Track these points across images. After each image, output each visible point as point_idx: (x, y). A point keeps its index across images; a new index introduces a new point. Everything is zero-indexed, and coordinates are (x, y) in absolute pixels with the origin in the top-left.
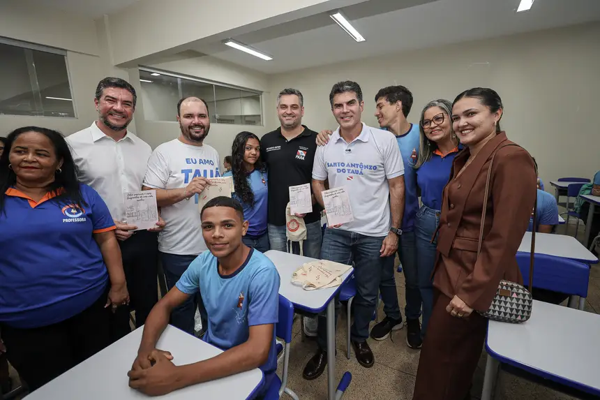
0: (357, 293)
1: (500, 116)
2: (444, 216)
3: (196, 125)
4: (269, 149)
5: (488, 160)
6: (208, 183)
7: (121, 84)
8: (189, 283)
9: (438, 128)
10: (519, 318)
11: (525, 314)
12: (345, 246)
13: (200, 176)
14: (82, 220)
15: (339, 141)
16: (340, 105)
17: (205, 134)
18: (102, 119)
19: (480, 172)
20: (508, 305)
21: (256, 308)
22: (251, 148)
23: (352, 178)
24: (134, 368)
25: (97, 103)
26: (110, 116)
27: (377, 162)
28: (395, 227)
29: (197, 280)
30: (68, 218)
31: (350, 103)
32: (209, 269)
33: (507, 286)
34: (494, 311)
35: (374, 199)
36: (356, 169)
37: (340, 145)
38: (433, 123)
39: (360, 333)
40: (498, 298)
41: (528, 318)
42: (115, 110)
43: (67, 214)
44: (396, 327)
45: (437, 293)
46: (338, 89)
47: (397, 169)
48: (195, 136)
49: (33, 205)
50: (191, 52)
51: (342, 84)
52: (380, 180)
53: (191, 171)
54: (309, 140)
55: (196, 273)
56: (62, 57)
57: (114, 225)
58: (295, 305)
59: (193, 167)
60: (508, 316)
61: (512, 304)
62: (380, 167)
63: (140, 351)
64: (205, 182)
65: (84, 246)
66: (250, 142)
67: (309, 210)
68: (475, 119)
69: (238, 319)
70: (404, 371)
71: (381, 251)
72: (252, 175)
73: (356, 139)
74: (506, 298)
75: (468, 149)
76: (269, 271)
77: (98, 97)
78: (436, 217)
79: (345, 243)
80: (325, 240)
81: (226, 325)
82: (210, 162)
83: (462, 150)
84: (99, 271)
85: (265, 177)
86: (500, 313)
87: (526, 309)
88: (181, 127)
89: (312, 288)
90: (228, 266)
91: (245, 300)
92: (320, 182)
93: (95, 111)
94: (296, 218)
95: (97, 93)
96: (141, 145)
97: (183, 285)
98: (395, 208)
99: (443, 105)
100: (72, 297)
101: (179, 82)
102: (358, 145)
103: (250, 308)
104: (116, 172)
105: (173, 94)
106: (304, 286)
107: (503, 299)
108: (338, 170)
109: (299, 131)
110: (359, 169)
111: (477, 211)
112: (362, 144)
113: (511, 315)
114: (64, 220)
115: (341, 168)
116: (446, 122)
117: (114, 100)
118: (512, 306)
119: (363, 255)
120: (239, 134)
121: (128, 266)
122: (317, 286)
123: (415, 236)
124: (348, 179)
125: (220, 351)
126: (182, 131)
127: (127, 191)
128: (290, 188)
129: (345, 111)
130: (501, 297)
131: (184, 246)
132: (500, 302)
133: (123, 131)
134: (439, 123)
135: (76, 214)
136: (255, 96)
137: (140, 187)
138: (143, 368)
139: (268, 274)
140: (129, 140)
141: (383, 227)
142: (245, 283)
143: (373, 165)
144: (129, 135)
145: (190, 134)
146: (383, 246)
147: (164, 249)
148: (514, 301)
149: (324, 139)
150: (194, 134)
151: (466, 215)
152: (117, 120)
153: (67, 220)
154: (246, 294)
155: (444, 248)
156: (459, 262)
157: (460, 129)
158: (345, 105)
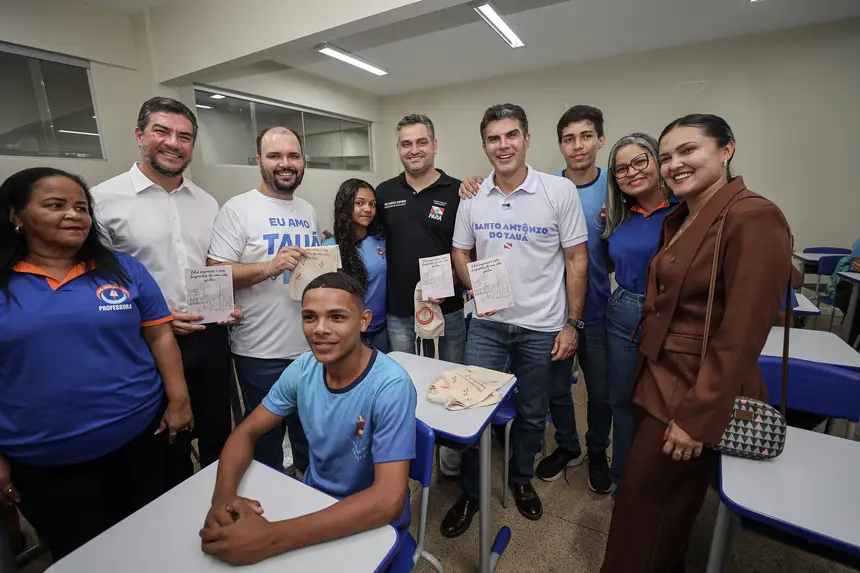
0: (518, 414)
1: (731, 151)
2: (650, 303)
3: (285, 170)
4: (389, 205)
5: (716, 221)
6: (303, 255)
7: (176, 108)
8: (282, 400)
9: (639, 176)
10: (765, 452)
11: (776, 447)
12: (502, 345)
13: (290, 244)
14: (126, 307)
15: (493, 191)
16: (496, 138)
17: (298, 182)
18: (147, 159)
19: (705, 239)
20: (749, 433)
21: (384, 437)
22: (363, 202)
23: (511, 245)
24: (207, 525)
25: (139, 136)
26: (160, 154)
27: (548, 223)
28: (573, 317)
29: (293, 395)
30: (106, 304)
31: (510, 135)
32: (310, 380)
33: (747, 405)
34: (727, 442)
35: (544, 276)
36: (518, 233)
37: (494, 197)
38: (631, 169)
39: (523, 470)
40: (733, 422)
41: (779, 452)
42: (167, 146)
43: (105, 299)
44: (572, 463)
45: (641, 414)
46: (493, 115)
47: (576, 233)
48: (283, 185)
49: (54, 286)
50: (268, 63)
51: (499, 108)
52: (552, 249)
53: (277, 236)
54: (448, 190)
55: (292, 386)
56: (83, 71)
57: (170, 314)
58: (436, 432)
59: (280, 231)
60: (748, 449)
61: (754, 432)
62: (553, 229)
63: (215, 500)
64: (298, 254)
65: (131, 347)
66: (362, 194)
67: (450, 292)
68: (695, 157)
69: (357, 452)
70: (586, 526)
71: (553, 352)
72: (364, 242)
73: (518, 189)
74: (745, 422)
75: (685, 203)
76: (401, 384)
77: (142, 126)
78: (640, 305)
79: (501, 340)
80: (471, 336)
81: (337, 462)
82: (304, 224)
83: (675, 204)
84: (150, 383)
85: (381, 246)
86: (736, 444)
87: (777, 439)
88: (263, 171)
89: (458, 407)
90: (340, 375)
91: (367, 425)
92: (465, 251)
93: (137, 146)
94: (429, 305)
95: (140, 119)
96: (204, 199)
97: (272, 404)
98: (573, 290)
99: (642, 141)
100: (115, 422)
101: (252, 107)
102: (520, 198)
103: (375, 436)
104: (170, 238)
105: (244, 125)
106: (447, 405)
107: (741, 424)
108: (491, 233)
109: (433, 178)
110: (522, 233)
111: (700, 296)
112: (527, 196)
113: (753, 447)
114: (100, 308)
115: (495, 231)
116: (651, 166)
117: (166, 131)
118: (754, 434)
119: (524, 358)
120: (344, 183)
121: (191, 375)
122: (467, 404)
123: (606, 332)
124: (505, 247)
125: (332, 501)
126: (265, 178)
127: (187, 266)
128: (421, 260)
129: (503, 145)
130: (738, 421)
131: (268, 347)
132: (737, 428)
133: (178, 178)
134: (640, 168)
135: (117, 298)
136: (360, 129)
137: (205, 259)
138: (221, 525)
139: (401, 387)
140: (186, 190)
141: (557, 317)
142: (366, 400)
143: (543, 227)
144: (187, 183)
145: (276, 182)
146: (556, 345)
147: (241, 350)
148: (759, 427)
149: (471, 188)
150: (281, 182)
151: (684, 302)
152: (171, 161)
153: (104, 308)
154: (368, 417)
155: (650, 350)
156: (673, 369)
157: (673, 174)
158: (503, 138)
